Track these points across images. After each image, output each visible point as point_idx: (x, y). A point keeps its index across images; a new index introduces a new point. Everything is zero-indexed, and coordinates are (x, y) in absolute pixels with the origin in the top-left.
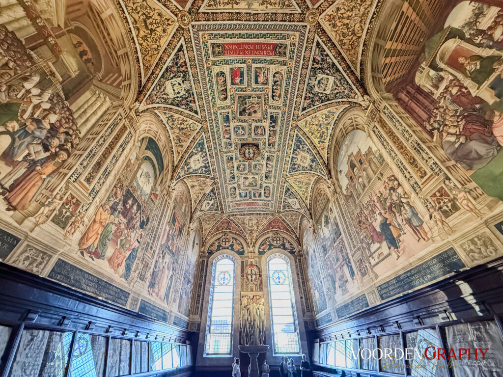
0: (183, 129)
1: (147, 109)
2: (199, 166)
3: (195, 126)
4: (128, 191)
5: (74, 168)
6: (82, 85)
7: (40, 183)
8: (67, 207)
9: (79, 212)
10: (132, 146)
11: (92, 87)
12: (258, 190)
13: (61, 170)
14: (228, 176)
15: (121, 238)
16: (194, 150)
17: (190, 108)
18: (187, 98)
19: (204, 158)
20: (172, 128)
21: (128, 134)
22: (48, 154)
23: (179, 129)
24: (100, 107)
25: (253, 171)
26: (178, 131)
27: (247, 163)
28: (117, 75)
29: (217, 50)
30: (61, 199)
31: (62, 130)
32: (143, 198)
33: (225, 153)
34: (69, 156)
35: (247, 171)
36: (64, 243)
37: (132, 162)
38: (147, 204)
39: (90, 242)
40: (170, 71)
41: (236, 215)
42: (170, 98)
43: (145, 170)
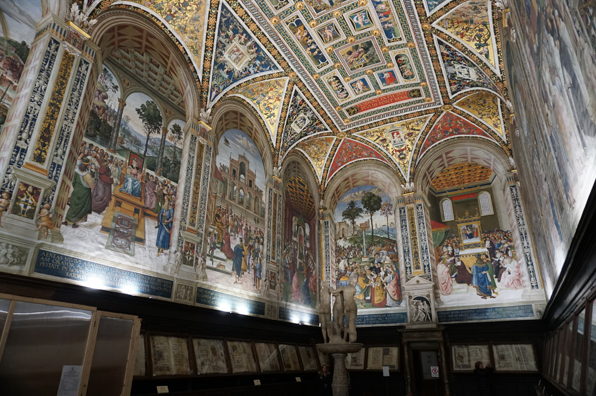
0: (466, 22)
20: (485, 24)
26: (475, 19)
29: (416, 93)
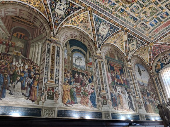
0: (82, 21)
1: (58, 30)
2: (107, 31)
3: (86, 14)
4: (73, 71)
5: (44, 78)
6: (27, 47)
7: (36, 90)
8: (50, 92)
9: (55, 91)
10: (62, 51)
11: (31, 44)
12: (162, 12)
13: (40, 81)
14: (131, 21)
15: (81, 92)
16: (96, 26)
17: (75, 9)
18: (69, 7)
19: (106, 24)
20: (78, 25)
21: (57, 48)
22: (32, 79)
23: (81, 23)
24: (38, 49)
25: (145, 5)
26: (81, 24)
27: (135, 4)
28: (36, 30)
30: (46, 90)
31: (32, 68)
32: (82, 69)
33: (115, 11)
34: (39, 75)
35: (141, 8)
36: (56, 104)
37: (67, 58)
38: (87, 70)
39: (67, 99)
40: (52, 4)
41: (160, 39)
42: (63, 15)
43: (76, 57)
